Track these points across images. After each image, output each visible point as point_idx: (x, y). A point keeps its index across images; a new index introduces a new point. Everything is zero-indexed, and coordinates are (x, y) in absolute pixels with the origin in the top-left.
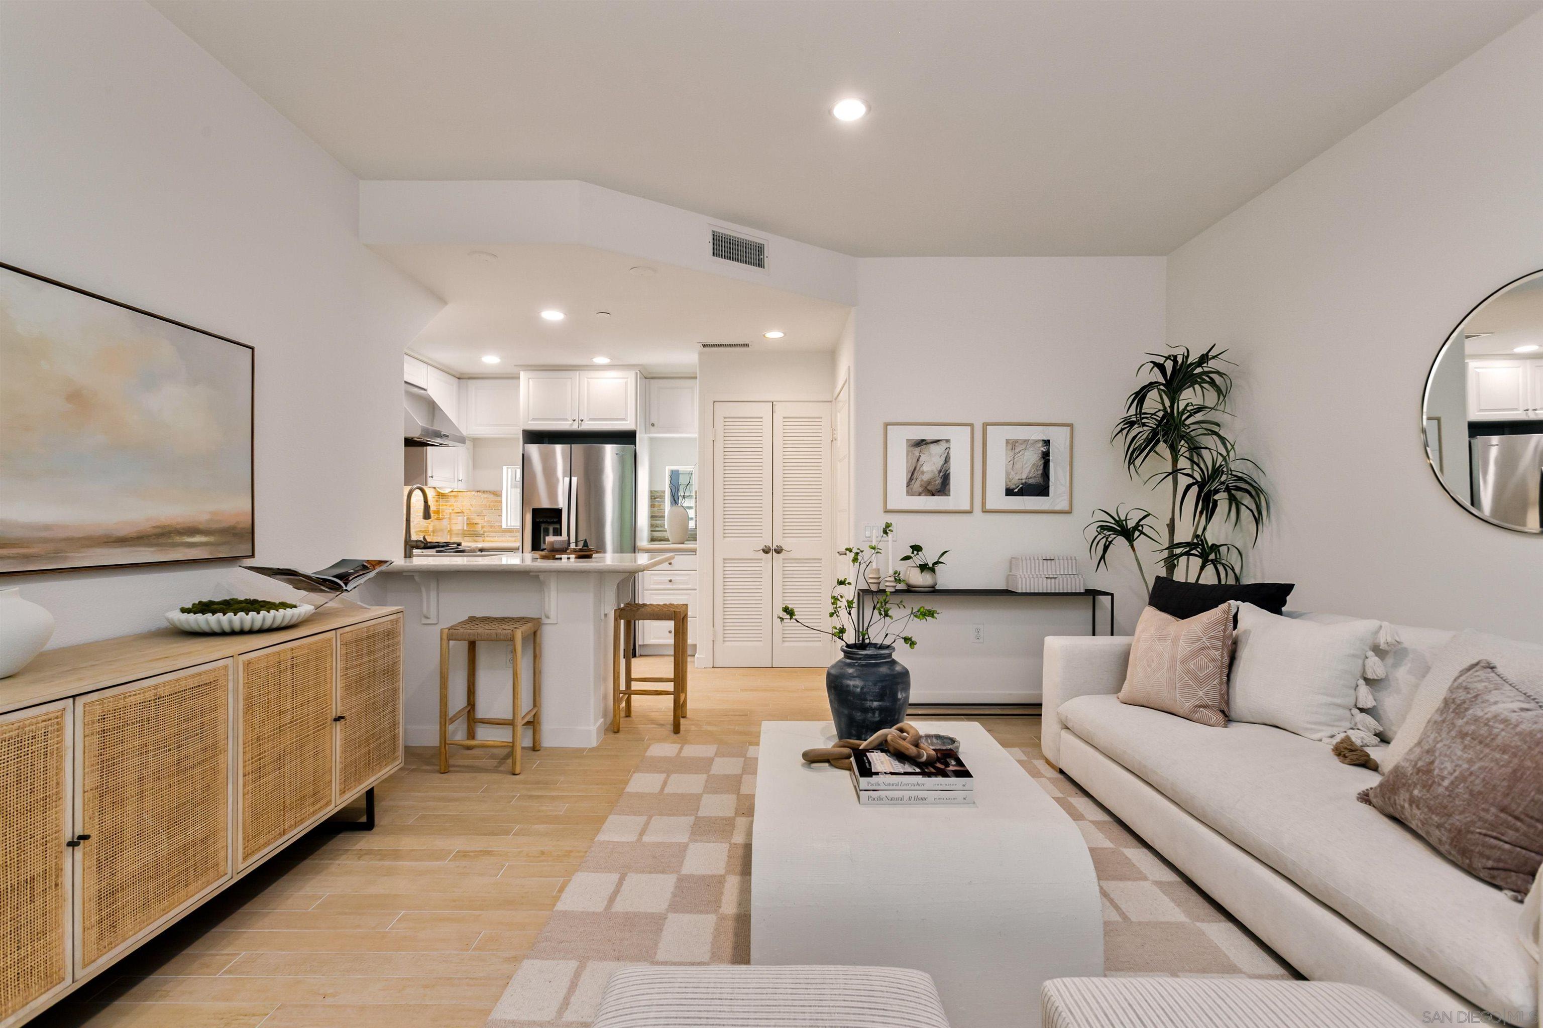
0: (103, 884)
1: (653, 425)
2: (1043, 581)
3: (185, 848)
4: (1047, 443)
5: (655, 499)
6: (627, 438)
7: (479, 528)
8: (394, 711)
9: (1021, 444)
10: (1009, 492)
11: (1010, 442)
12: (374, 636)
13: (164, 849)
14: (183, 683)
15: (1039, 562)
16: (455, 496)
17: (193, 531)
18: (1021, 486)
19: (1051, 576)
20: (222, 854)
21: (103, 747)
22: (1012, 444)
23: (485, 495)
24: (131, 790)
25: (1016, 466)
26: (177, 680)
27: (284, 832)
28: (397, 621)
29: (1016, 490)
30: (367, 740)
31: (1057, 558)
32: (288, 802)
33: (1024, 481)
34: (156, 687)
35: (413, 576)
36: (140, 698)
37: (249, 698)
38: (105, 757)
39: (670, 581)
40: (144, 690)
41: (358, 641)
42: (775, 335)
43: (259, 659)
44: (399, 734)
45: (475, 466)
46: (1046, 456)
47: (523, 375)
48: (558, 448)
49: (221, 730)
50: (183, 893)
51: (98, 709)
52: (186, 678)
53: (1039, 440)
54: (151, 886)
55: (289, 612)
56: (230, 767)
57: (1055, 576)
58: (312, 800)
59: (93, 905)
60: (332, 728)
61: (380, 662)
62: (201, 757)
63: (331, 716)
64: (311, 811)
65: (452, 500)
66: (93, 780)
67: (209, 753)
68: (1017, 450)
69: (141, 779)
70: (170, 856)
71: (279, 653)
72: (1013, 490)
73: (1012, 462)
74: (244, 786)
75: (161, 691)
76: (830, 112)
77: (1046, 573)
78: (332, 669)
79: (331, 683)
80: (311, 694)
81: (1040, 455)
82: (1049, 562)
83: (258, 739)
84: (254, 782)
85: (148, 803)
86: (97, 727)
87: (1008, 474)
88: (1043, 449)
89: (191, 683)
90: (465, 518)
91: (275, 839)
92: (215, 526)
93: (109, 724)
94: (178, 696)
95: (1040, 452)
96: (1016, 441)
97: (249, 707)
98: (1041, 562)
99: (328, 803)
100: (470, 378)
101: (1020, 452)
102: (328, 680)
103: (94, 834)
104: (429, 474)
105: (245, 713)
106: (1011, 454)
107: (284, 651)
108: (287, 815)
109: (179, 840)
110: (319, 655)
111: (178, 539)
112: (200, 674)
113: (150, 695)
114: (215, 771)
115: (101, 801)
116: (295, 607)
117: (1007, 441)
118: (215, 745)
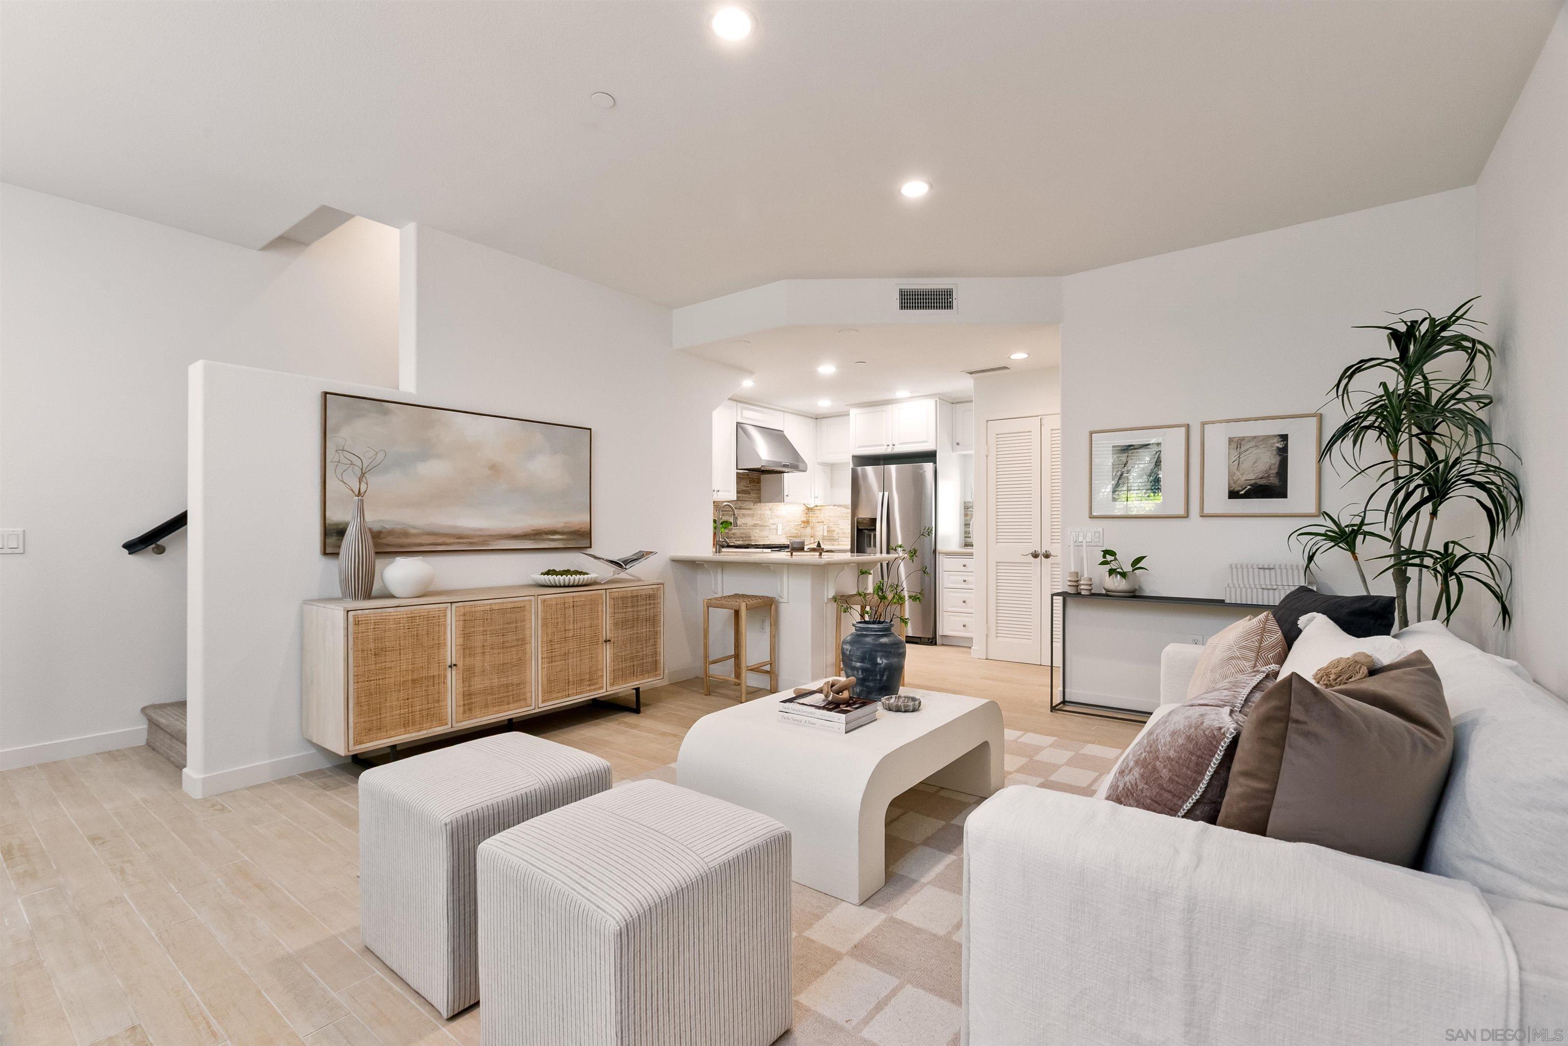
0: (466, 689)
1: (958, 444)
2: (1257, 591)
3: (507, 685)
4: (1284, 438)
5: (968, 508)
6: (930, 456)
7: (835, 534)
8: (655, 645)
9: (1249, 441)
10: (1233, 494)
11: (1234, 440)
12: (637, 596)
13: (496, 682)
14: (505, 605)
15: (1253, 572)
16: (819, 510)
17: (554, 532)
18: (1249, 487)
19: (1269, 587)
20: (529, 694)
21: (465, 627)
22: (1237, 443)
23: (839, 509)
24: (479, 650)
25: (1242, 466)
26: (502, 603)
27: (569, 696)
28: (658, 589)
29: (1243, 492)
30: (632, 659)
31: (1277, 567)
32: (571, 680)
33: (1252, 482)
34: (491, 605)
35: (703, 564)
36: (482, 608)
37: (544, 619)
38: (466, 632)
39: (964, 581)
40: (485, 605)
41: (623, 598)
42: (1019, 356)
43: (551, 599)
44: (660, 660)
45: (832, 486)
46: (1283, 452)
47: (853, 412)
48: (893, 468)
49: (527, 632)
50: (506, 707)
51: (462, 610)
52: (507, 603)
53: (1276, 436)
54: (490, 698)
55: (586, 576)
56: (533, 651)
57: (1275, 587)
58: (588, 683)
59: (461, 697)
60: (603, 646)
61: (642, 613)
62: (515, 643)
63: (602, 638)
64: (588, 689)
65: (817, 512)
66: (461, 641)
67: (520, 643)
68: (1243, 449)
69: (484, 646)
70: (499, 687)
71: (564, 598)
72: (1238, 492)
73: (1237, 462)
74: (542, 664)
75: (494, 607)
76: (899, 191)
77: (1262, 583)
78: (602, 611)
79: (602, 619)
80: (587, 623)
81: (1275, 452)
82: (1267, 571)
83: (551, 641)
84: (549, 663)
85: (487, 658)
86: (462, 618)
87: (1231, 475)
88: (1280, 445)
89: (510, 606)
90: (825, 527)
91: (562, 697)
92: (567, 530)
93: (467, 618)
94: (503, 611)
95: (1275, 448)
96: (1243, 439)
97: (545, 625)
98: (1256, 570)
99: (602, 688)
100: (823, 418)
101: (1247, 450)
102: (600, 618)
103: (460, 664)
104: (785, 494)
105: (542, 626)
106: (1235, 453)
107: (568, 597)
108: (570, 687)
109: (504, 681)
110: (593, 604)
111: (545, 537)
112: (515, 602)
113: (488, 608)
114: (524, 652)
115: (464, 652)
116: (587, 574)
117: (1231, 440)
118: (524, 639)
